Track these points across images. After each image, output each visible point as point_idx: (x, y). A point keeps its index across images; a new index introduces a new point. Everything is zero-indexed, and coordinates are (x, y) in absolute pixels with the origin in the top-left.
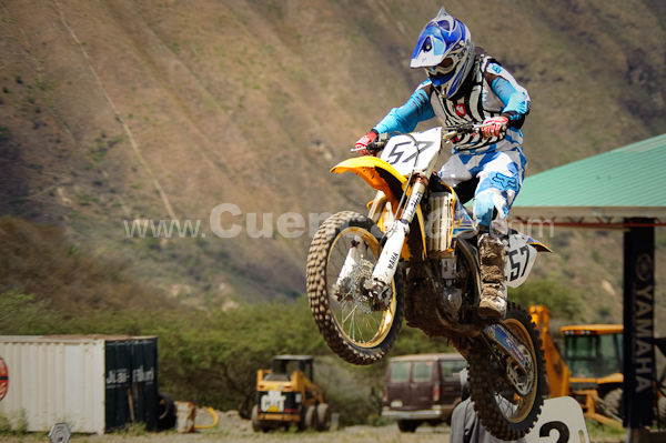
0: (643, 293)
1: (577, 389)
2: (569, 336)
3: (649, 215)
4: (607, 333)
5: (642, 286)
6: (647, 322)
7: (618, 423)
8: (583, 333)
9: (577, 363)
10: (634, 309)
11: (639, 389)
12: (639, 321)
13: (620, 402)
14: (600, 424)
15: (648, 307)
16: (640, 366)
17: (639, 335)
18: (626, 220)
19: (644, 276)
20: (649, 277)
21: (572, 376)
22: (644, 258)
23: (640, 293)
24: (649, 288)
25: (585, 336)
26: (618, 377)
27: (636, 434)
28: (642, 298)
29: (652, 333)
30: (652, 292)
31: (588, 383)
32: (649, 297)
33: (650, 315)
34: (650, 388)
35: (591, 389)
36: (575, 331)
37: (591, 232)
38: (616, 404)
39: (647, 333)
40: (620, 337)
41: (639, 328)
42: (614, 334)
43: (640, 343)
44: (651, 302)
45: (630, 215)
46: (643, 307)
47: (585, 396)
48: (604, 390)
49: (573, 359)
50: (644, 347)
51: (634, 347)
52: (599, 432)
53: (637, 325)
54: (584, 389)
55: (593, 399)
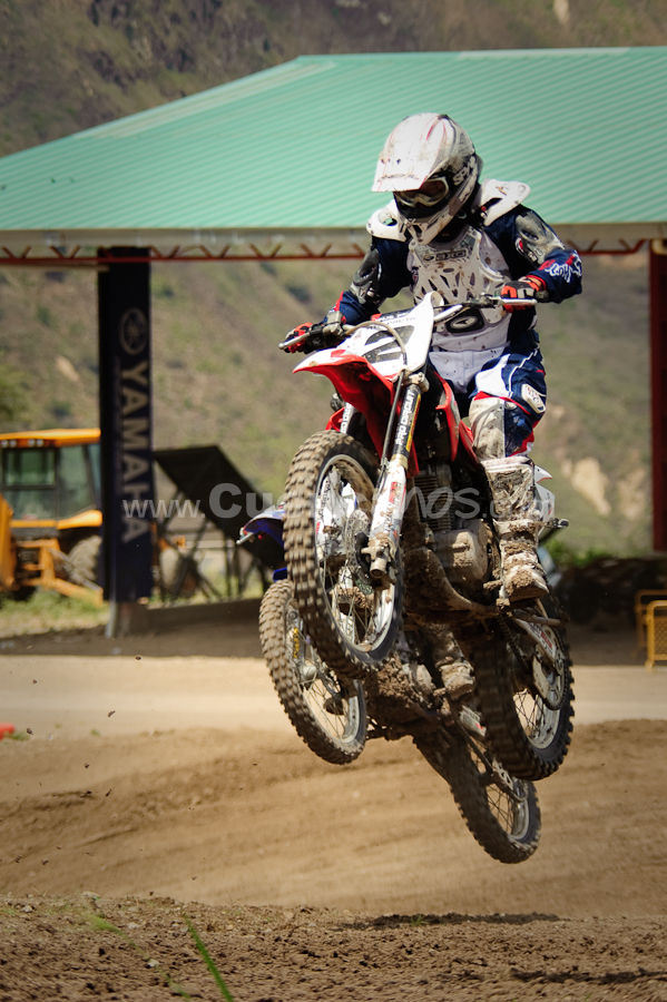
0: (133, 374)
1: (23, 539)
2: (8, 449)
3: (140, 243)
4: (72, 444)
5: (130, 362)
6: (141, 424)
7: (94, 594)
8: (31, 443)
9: (22, 495)
10: (117, 402)
11: (129, 536)
12: (126, 423)
13: (97, 558)
14: (64, 597)
15: (142, 400)
16: (129, 498)
17: (127, 446)
18: (102, 252)
19: (133, 346)
20: (141, 348)
21: (14, 517)
22: (133, 317)
23: (127, 374)
24: (142, 366)
25: (35, 449)
26: (93, 518)
27: (126, 611)
28: (131, 384)
29: (150, 443)
30: (147, 373)
31: (41, 529)
32: (142, 380)
33: (145, 412)
34: (146, 536)
35: (47, 538)
36: (18, 440)
37: (35, 275)
38: (91, 563)
39: (141, 443)
40: (95, 451)
41: (127, 434)
42: (85, 445)
43: (129, 460)
44: (146, 390)
45: (107, 244)
46: (133, 400)
47: (38, 550)
48: (70, 538)
49: (17, 488)
50: (136, 466)
51: (118, 466)
52: (62, 610)
53: (124, 428)
54: (35, 539)
55: (51, 554)
